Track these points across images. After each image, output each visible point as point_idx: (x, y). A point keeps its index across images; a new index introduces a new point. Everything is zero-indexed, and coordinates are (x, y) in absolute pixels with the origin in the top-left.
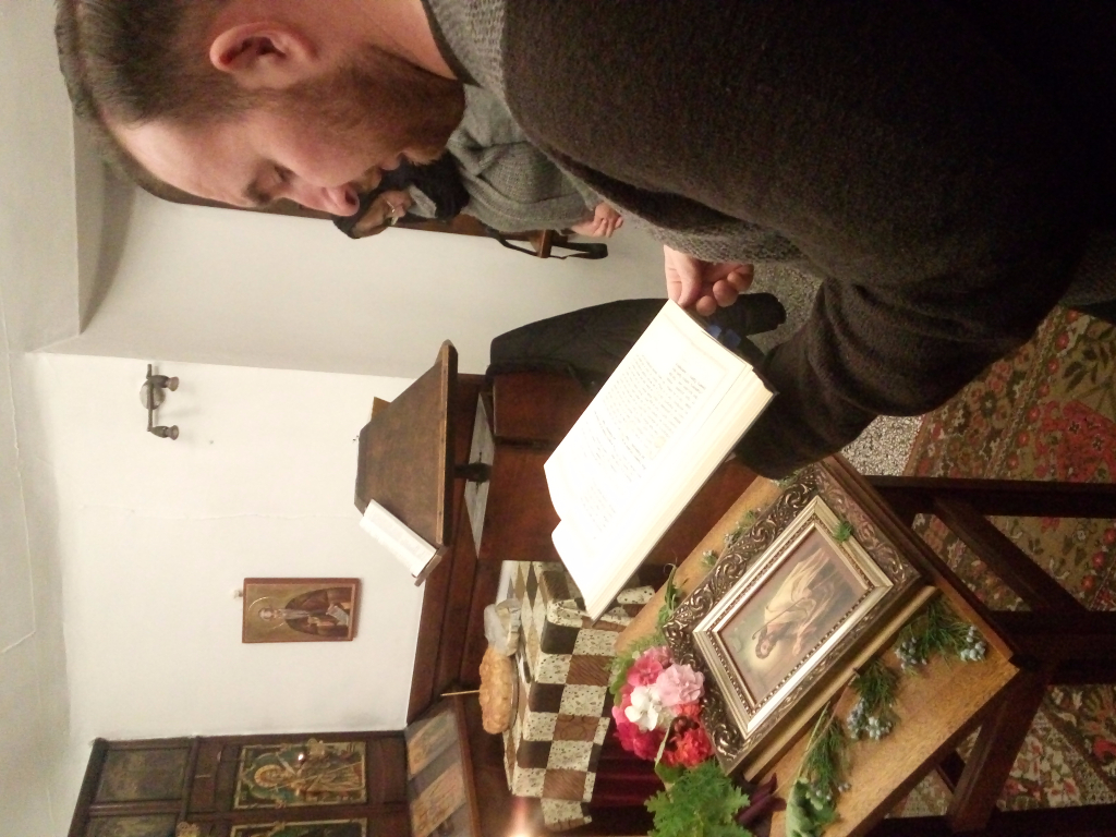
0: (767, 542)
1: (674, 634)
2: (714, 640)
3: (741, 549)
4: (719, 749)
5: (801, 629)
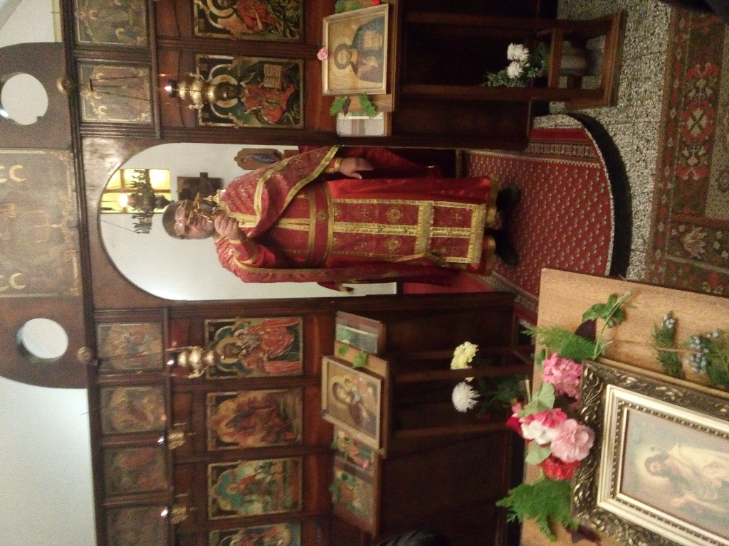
4: (576, 498)
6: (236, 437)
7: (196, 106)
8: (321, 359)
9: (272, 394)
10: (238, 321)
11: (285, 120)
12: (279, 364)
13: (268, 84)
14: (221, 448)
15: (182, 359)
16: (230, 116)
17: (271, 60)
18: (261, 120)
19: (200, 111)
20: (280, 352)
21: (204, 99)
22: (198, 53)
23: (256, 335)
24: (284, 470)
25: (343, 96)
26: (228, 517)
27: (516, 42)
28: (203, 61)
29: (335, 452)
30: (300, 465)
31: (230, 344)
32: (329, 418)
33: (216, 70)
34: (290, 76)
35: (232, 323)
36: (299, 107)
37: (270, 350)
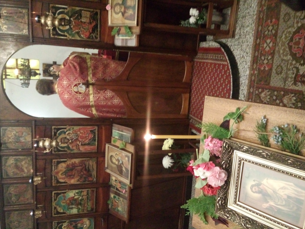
6: (65, 180)
7: (50, 28)
8: (105, 144)
9: (83, 160)
10: (68, 127)
11: (91, 37)
12: (86, 147)
13: (83, 20)
14: (59, 185)
15: (41, 144)
16: (66, 34)
17: (85, 9)
18: (80, 36)
19: (51, 30)
20: (87, 141)
21: (53, 24)
22: (51, 4)
23: (76, 134)
24: (88, 194)
25: (117, 27)
26: (61, 215)
27: (194, 7)
28: (53, 7)
29: (111, 186)
30: (95, 192)
31: (64, 138)
32: (108, 171)
33: (60, 12)
34: (94, 17)
35: (66, 128)
36: (97, 31)
37: (82, 141)
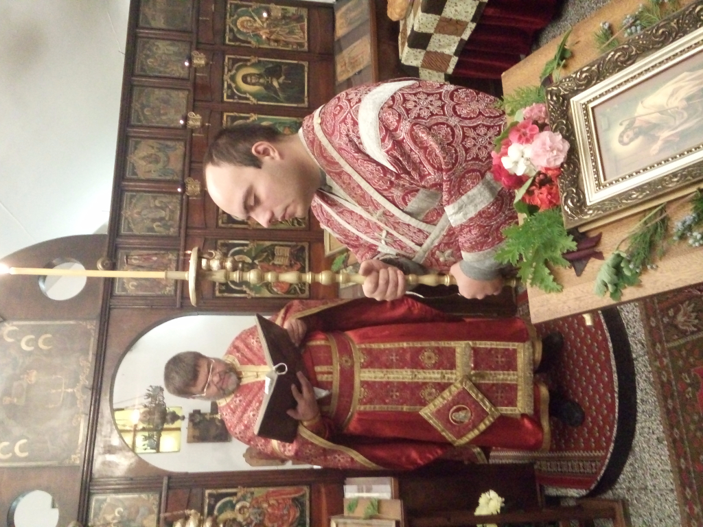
0: (664, 43)
1: (555, 98)
2: (587, 114)
3: (638, 42)
4: (566, 207)
5: (665, 134)
10: (240, 491)
11: (293, 291)
13: (278, 261)
16: (244, 288)
17: (281, 243)
18: (271, 291)
19: (217, 285)
25: (342, 253)
28: (223, 245)
31: (231, 520)
33: (234, 251)
34: (297, 255)
37: (273, 526)
